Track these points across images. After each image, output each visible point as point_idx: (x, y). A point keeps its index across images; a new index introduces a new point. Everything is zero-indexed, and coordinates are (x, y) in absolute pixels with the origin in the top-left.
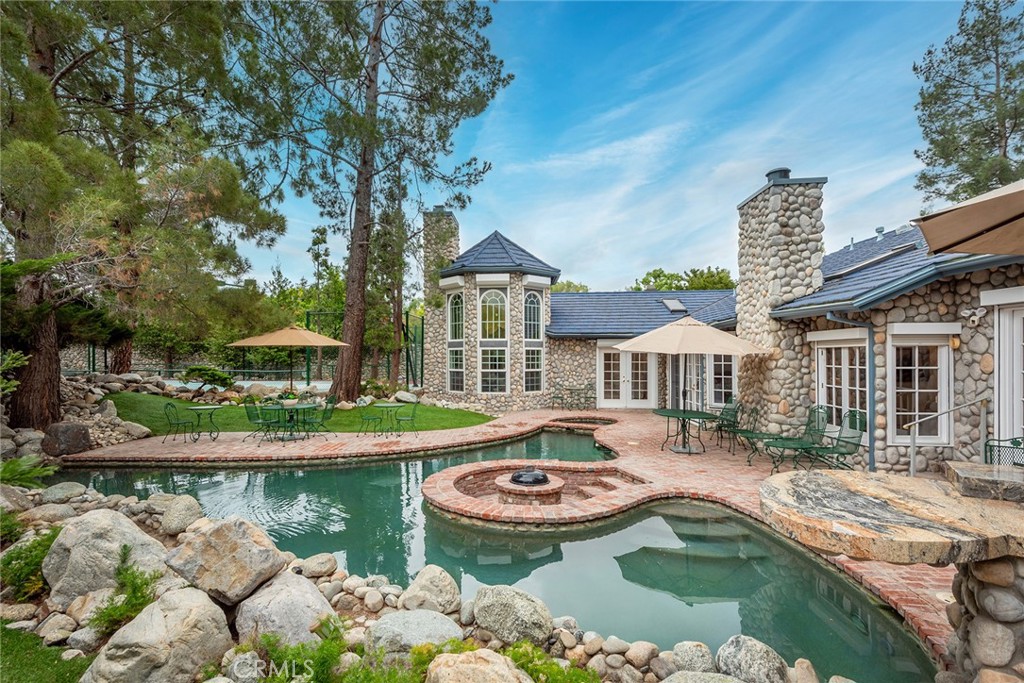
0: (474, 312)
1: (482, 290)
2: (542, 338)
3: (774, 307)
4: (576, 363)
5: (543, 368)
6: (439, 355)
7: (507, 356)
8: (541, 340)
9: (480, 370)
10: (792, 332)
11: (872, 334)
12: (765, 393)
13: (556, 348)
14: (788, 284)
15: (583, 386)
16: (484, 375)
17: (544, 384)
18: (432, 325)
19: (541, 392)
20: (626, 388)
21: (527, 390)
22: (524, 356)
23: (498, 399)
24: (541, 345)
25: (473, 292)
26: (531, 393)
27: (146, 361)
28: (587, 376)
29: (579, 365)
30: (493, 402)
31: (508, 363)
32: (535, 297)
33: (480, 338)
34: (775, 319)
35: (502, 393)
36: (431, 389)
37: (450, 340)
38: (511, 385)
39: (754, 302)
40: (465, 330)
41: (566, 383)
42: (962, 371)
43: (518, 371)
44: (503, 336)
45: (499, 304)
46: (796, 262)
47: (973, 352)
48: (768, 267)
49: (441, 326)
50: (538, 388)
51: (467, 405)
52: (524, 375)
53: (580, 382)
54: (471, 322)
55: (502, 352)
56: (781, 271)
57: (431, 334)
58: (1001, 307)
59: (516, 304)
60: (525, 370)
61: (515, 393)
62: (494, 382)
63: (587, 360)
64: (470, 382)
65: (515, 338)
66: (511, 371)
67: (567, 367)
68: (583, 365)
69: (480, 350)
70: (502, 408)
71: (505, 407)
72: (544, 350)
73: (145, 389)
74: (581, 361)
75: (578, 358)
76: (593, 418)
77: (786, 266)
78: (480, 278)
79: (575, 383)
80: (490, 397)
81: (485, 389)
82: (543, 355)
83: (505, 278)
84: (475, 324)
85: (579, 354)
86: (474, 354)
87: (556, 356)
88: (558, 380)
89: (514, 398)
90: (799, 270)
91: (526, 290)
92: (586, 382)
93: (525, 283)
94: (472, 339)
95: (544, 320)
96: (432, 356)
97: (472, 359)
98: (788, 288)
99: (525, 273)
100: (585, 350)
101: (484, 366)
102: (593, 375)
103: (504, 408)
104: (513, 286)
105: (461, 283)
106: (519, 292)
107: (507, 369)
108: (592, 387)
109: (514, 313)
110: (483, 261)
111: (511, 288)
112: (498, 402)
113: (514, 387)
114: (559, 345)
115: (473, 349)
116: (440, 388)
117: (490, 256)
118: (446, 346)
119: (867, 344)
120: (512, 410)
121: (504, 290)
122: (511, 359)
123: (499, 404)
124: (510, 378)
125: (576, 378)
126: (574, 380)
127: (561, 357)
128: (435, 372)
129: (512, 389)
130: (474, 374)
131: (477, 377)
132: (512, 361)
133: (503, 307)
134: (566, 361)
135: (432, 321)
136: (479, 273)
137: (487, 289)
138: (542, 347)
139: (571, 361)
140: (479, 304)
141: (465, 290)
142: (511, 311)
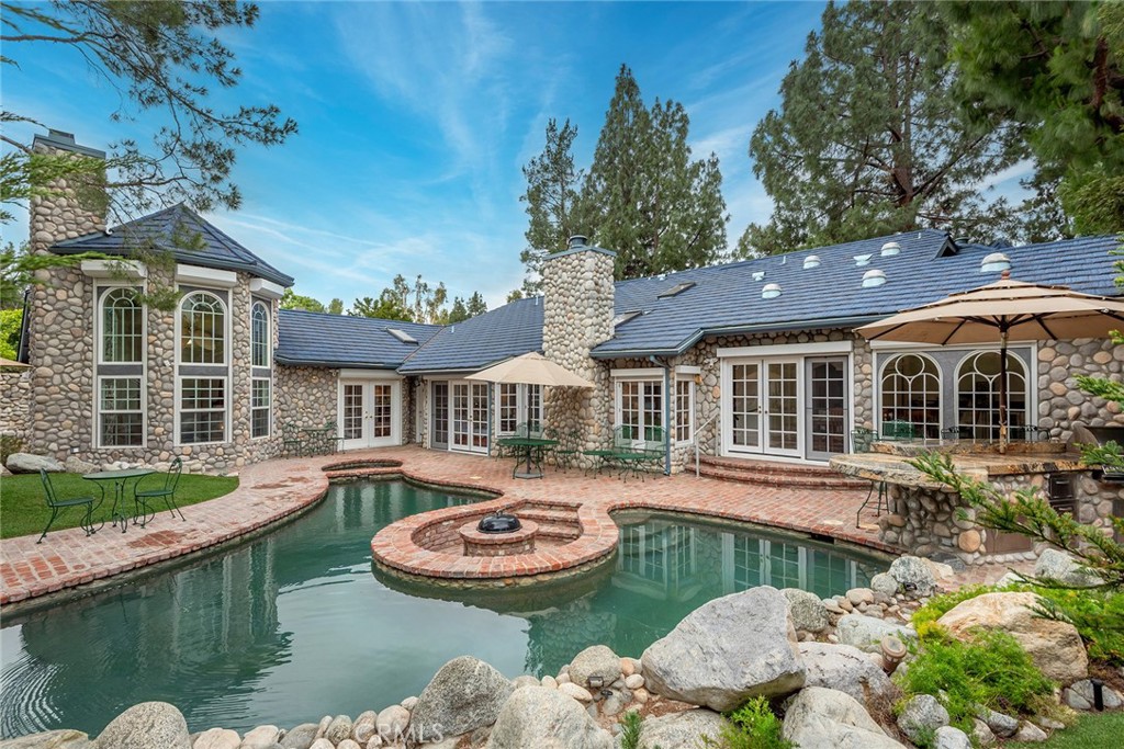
0: (168, 321)
2: (269, 365)
3: (592, 348)
4: (312, 398)
5: (271, 406)
7: (228, 389)
8: (268, 367)
9: (178, 409)
10: (601, 369)
11: (668, 373)
12: (582, 418)
13: (286, 378)
14: (598, 331)
15: (321, 426)
16: (184, 416)
17: (272, 425)
18: (55, 335)
19: (268, 437)
20: (368, 425)
21: (254, 434)
22: (250, 389)
23: (213, 451)
24: (268, 373)
26: (258, 439)
28: (327, 413)
29: (316, 401)
30: (203, 456)
31: (228, 398)
32: (262, 308)
33: (178, 362)
34: (594, 358)
35: (218, 443)
37: (101, 362)
38: (234, 429)
39: (566, 342)
40: (146, 348)
41: (299, 423)
42: (701, 397)
43: (244, 409)
44: (220, 359)
45: (214, 313)
46: (603, 314)
47: (708, 385)
48: (584, 316)
50: (266, 432)
52: (251, 414)
53: (317, 421)
54: (161, 336)
55: (221, 383)
56: (595, 320)
58: (724, 358)
60: (252, 408)
61: (240, 440)
62: (203, 427)
63: (326, 394)
64: (160, 429)
65: (241, 363)
66: (234, 409)
67: (301, 403)
68: (321, 400)
69: (178, 379)
70: (218, 464)
72: (273, 381)
74: (319, 395)
75: (315, 391)
76: (359, 462)
77: (597, 317)
78: (184, 271)
79: (311, 422)
80: (196, 449)
81: (187, 439)
82: (272, 389)
83: (231, 277)
84: (172, 339)
85: (316, 386)
86: (167, 386)
87: (285, 388)
88: (288, 419)
89: (239, 448)
90: (604, 321)
91: (254, 299)
92: (325, 421)
93: (257, 289)
94: (167, 362)
95: (271, 342)
97: (163, 393)
98: (597, 334)
99: (256, 275)
100: (324, 381)
101: (189, 404)
102: (333, 412)
103: (223, 464)
104: (238, 290)
105: (142, 272)
106: (246, 300)
107: (228, 407)
108: (332, 425)
109: (238, 328)
111: (234, 293)
112: (211, 456)
113: (239, 432)
114: (291, 373)
115: (166, 377)
118: (91, 373)
119: (664, 379)
120: (235, 465)
121: (223, 293)
122: (234, 393)
123: (213, 459)
124: (234, 420)
125: (311, 416)
126: (310, 418)
127: (292, 390)
128: (62, 417)
129: (236, 436)
130: (167, 416)
131: (172, 422)
132: (237, 396)
133: (220, 319)
134: (299, 395)
135: (55, 327)
136: (183, 263)
137: (192, 289)
138: (270, 376)
139: (305, 395)
140: (179, 309)
141: (147, 286)
142: (234, 324)
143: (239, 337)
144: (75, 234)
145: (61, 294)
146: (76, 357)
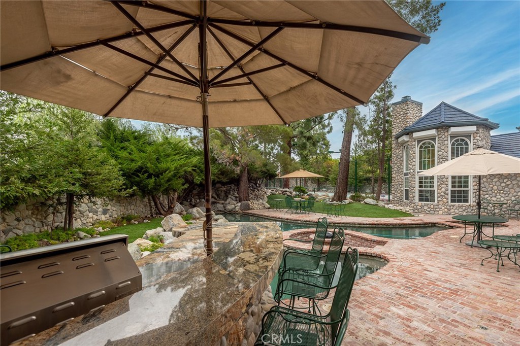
0: (414, 155)
1: (419, 142)
4: (503, 185)
5: (471, 188)
6: (400, 180)
7: (436, 180)
9: (417, 188)
16: (420, 191)
17: (472, 198)
18: (396, 164)
19: (467, 204)
21: (452, 201)
22: (450, 180)
23: (429, 206)
25: (414, 143)
26: (457, 204)
27: (313, 185)
28: (515, 194)
29: (507, 186)
30: (426, 208)
31: (436, 184)
32: (462, 140)
33: (418, 170)
35: (432, 203)
36: (396, 199)
37: (405, 172)
38: (438, 198)
40: (409, 165)
41: (494, 199)
43: (443, 189)
45: (431, 148)
49: (401, 164)
50: (466, 201)
51: (402, 208)
52: (449, 192)
53: (506, 198)
54: (412, 161)
55: (432, 178)
57: (395, 169)
59: (443, 147)
60: (450, 188)
61: (441, 203)
62: (427, 196)
63: (514, 182)
64: (411, 196)
66: (438, 189)
67: (495, 188)
68: (510, 186)
69: (417, 177)
70: (431, 212)
71: (434, 211)
73: (286, 194)
74: (509, 183)
75: (505, 181)
78: (415, 135)
79: (502, 199)
80: (423, 205)
81: (421, 200)
82: (470, 179)
83: (433, 132)
84: (415, 162)
86: (413, 179)
88: (486, 196)
89: (440, 206)
91: (452, 137)
93: (450, 133)
94: (412, 171)
96: (396, 181)
97: (412, 182)
99: (450, 127)
101: (421, 186)
104: (440, 136)
106: (446, 139)
107: (436, 188)
108: (519, 203)
109: (441, 153)
110: (421, 124)
111: (439, 138)
112: (428, 208)
113: (439, 199)
115: (413, 176)
116: (401, 198)
117: (429, 119)
118: (403, 175)
120: (438, 214)
121: (434, 139)
122: (438, 182)
123: (429, 210)
124: (438, 194)
125: (503, 195)
126: (502, 197)
127: (489, 180)
128: (398, 190)
129: (439, 201)
130: (413, 191)
131: (415, 193)
132: (439, 183)
133: (433, 150)
134: (494, 183)
135: (396, 162)
136: (415, 132)
137: (422, 141)
139: (498, 183)
140: (417, 150)
141: (409, 143)
142: (438, 152)
143: (440, 157)
144: (401, 130)
145: (397, 151)
146: (400, 170)
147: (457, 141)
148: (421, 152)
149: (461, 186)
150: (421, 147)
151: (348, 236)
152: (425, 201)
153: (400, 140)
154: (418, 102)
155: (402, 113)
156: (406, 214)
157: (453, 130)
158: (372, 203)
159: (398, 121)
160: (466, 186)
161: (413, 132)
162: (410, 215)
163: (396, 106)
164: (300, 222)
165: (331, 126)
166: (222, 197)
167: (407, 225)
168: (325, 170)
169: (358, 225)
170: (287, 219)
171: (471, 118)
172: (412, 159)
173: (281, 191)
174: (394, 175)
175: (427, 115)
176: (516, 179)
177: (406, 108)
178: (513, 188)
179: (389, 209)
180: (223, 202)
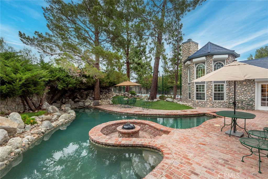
0: (193, 72)
1: (196, 64)
4: (243, 89)
5: (225, 92)
6: (186, 87)
7: (205, 87)
9: (195, 92)
15: (247, 100)
16: (197, 94)
17: (226, 98)
19: (223, 101)
21: (215, 99)
22: (213, 87)
23: (202, 102)
25: (193, 65)
26: (217, 101)
28: (250, 95)
29: (245, 90)
30: (200, 103)
31: (205, 89)
35: (203, 100)
36: (184, 98)
37: (189, 82)
38: (207, 97)
40: (191, 78)
41: (238, 98)
43: (210, 92)
49: (187, 78)
50: (223, 99)
52: (213, 94)
53: (245, 98)
54: (192, 76)
55: (203, 86)
57: (184, 81)
59: (209, 68)
60: (213, 92)
61: (208, 100)
62: (200, 96)
63: (250, 88)
64: (192, 96)
66: (207, 92)
68: (247, 90)
69: (195, 85)
70: (203, 106)
71: (204, 106)
74: (246, 88)
75: (244, 87)
78: (194, 60)
79: (243, 98)
80: (199, 101)
81: (197, 99)
82: (225, 86)
83: (204, 58)
84: (194, 76)
85: (245, 85)
87: (232, 86)
89: (208, 102)
91: (214, 61)
92: (249, 98)
93: (213, 59)
96: (184, 88)
97: (193, 88)
99: (213, 55)
100: (249, 83)
101: (197, 91)
102: (253, 95)
104: (207, 61)
106: (211, 63)
107: (205, 92)
108: (252, 100)
110: (198, 54)
111: (207, 62)
112: (202, 103)
113: (207, 98)
115: (193, 85)
116: (187, 98)
118: (188, 84)
120: (207, 107)
121: (204, 63)
122: (207, 88)
123: (202, 104)
124: (207, 95)
125: (243, 96)
126: (242, 97)
128: (185, 93)
129: (207, 99)
130: (193, 93)
131: (194, 95)
133: (204, 69)
134: (238, 89)
135: (184, 77)
136: (194, 58)
137: (198, 64)
138: (224, 83)
139: (240, 89)
140: (195, 69)
141: (191, 65)
142: (207, 70)
144: (186, 58)
145: (185, 70)
146: (186, 82)
147: (217, 64)
148: (197, 71)
149: (219, 91)
150: (197, 68)
151: (147, 125)
152: (200, 99)
153: (186, 64)
154: (196, 43)
155: (187, 48)
156: (188, 108)
157: (215, 57)
158: (170, 101)
159: (185, 53)
160: (222, 91)
161: (193, 59)
162: (191, 108)
163: (184, 45)
164: (124, 114)
165: (151, 57)
166: (84, 98)
167: (188, 115)
168: (150, 82)
169: (158, 116)
170: (117, 112)
171: (225, 50)
172: (192, 75)
173: (123, 94)
174: (183, 85)
175: (200, 49)
176: (250, 86)
177: (189, 45)
178: (248, 92)
179: (179, 104)
180: (84, 101)
